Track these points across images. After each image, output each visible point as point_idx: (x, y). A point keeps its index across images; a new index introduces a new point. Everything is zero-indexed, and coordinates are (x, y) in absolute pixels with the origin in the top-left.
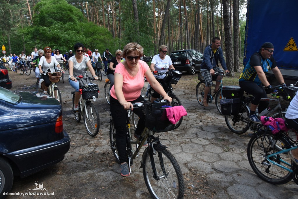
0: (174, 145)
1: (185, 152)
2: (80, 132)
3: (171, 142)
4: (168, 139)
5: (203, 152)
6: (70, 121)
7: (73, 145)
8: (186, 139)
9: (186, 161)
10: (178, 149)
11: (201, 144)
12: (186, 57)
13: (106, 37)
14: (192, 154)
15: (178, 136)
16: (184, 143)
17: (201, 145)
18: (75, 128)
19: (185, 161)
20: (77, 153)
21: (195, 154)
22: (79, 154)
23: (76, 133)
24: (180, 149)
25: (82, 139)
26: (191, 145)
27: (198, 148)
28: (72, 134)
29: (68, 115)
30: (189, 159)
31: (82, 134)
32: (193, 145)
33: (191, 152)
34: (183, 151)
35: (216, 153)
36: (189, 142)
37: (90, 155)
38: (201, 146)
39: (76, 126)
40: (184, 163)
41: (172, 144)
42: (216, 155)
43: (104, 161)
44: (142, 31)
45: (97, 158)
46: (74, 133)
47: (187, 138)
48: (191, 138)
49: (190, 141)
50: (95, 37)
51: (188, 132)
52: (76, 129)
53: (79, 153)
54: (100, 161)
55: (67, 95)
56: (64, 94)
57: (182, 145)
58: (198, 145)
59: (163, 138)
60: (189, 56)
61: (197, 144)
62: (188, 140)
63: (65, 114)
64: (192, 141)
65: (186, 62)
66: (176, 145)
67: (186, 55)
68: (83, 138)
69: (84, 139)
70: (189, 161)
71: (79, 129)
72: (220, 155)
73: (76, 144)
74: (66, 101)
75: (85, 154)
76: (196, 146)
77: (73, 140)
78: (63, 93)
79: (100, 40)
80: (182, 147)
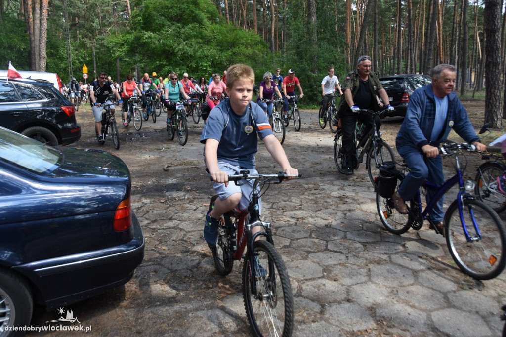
0: (354, 265)
1: (375, 283)
2: (180, 226)
3: (349, 258)
4: (343, 251)
5: (412, 285)
6: (168, 204)
7: (163, 251)
8: (381, 254)
9: (374, 303)
10: (360, 274)
11: (410, 267)
12: (403, 89)
13: (256, 51)
14: (389, 287)
15: (365, 246)
16: (375, 262)
17: (411, 269)
18: (174, 217)
19: (371, 301)
20: (165, 267)
21: (394, 287)
22: (168, 269)
23: (173, 228)
24: (365, 274)
25: (182, 240)
26: (388, 268)
27: (404, 276)
28: (166, 229)
29: (167, 191)
30: (381, 298)
31: (184, 230)
32: (394, 268)
33: (386, 284)
34: (370, 280)
35: (440, 292)
36: (385, 260)
37: (189, 272)
38: (410, 271)
39: (177, 213)
40: (369, 305)
41: (351, 263)
42: (439, 296)
43: (212, 288)
44: (323, 39)
45: (201, 280)
46: (170, 228)
47: (383, 252)
48: (391, 252)
49: (388, 259)
50: (236, 50)
51: (387, 240)
52: (175, 219)
53: (170, 267)
54: (204, 286)
55: (174, 154)
56: (169, 152)
57: (371, 266)
58: (403, 269)
59: (335, 250)
60: (409, 87)
61: (402, 266)
62: (385, 257)
63: (163, 190)
64: (392, 260)
65: (402, 98)
66: (358, 266)
67: (404, 85)
68: (185, 239)
69: (185, 241)
70: (380, 302)
71: (180, 220)
72: (449, 295)
73: (168, 249)
74: (170, 165)
75: (181, 270)
76: (398, 271)
77: (165, 240)
78: (168, 150)
79: (245, 55)
80: (369, 270)
